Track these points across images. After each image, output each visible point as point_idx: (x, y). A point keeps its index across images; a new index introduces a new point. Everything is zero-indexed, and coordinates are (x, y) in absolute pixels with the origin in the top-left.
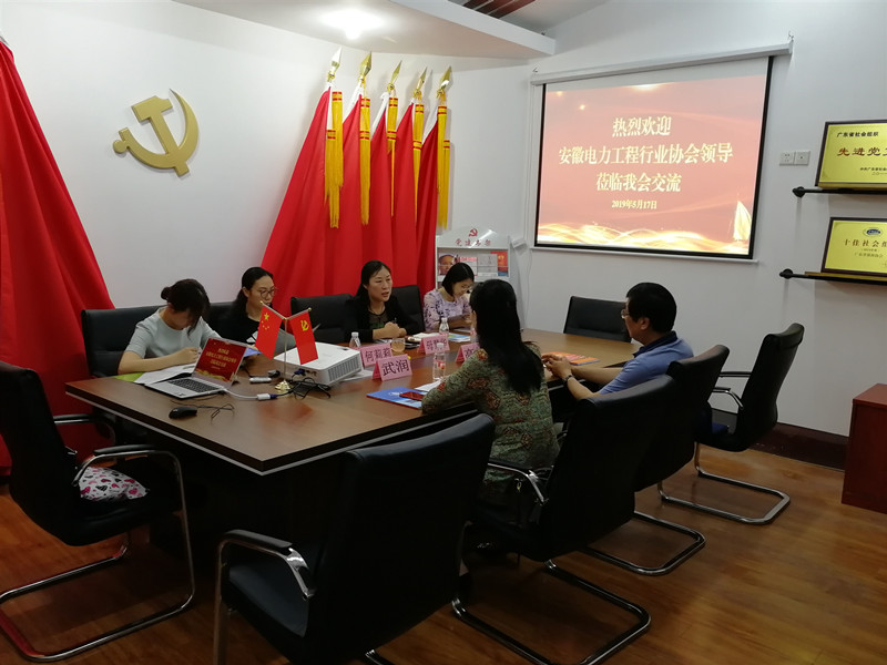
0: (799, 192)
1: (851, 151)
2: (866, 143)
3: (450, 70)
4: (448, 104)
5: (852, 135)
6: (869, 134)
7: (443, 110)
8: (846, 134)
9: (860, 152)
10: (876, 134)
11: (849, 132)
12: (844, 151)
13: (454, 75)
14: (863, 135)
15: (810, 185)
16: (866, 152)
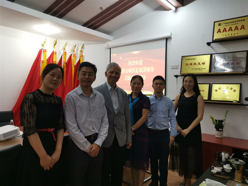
0: (177, 76)
1: (189, 64)
2: (193, 62)
3: (83, 45)
4: (84, 54)
5: (189, 59)
6: (193, 59)
7: (81, 56)
8: (187, 59)
9: (191, 64)
10: (195, 59)
11: (188, 59)
12: (187, 64)
13: (85, 46)
14: (192, 59)
15: (179, 74)
16: (193, 64)
